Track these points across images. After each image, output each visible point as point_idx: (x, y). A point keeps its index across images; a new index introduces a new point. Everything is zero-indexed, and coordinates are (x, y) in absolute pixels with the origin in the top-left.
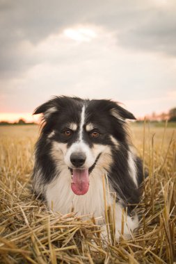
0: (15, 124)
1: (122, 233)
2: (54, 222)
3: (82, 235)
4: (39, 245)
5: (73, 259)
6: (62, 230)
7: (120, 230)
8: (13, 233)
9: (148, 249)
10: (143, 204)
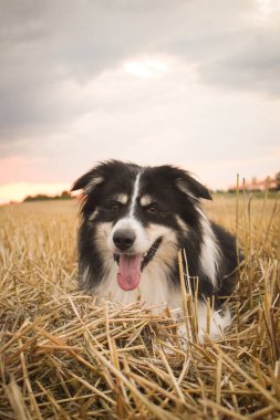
0: (57, 198)
1: (208, 332)
2: (113, 315)
3: (152, 331)
4: (94, 344)
5: (140, 362)
6: (125, 325)
7: (205, 327)
8: (58, 329)
9: (244, 350)
10: (237, 296)
